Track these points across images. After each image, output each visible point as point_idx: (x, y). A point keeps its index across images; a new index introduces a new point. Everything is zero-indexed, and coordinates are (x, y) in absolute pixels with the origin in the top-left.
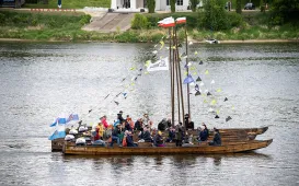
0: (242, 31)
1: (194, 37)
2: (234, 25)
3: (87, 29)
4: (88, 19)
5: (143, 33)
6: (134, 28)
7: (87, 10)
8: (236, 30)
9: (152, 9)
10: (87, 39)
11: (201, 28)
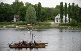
0: (78, 26)
1: (70, 27)
2: (77, 25)
3: (51, 26)
4: (51, 24)
5: (60, 27)
6: (59, 26)
7: (51, 23)
8: (77, 26)
9: (62, 22)
10: (51, 28)
11: (71, 26)
